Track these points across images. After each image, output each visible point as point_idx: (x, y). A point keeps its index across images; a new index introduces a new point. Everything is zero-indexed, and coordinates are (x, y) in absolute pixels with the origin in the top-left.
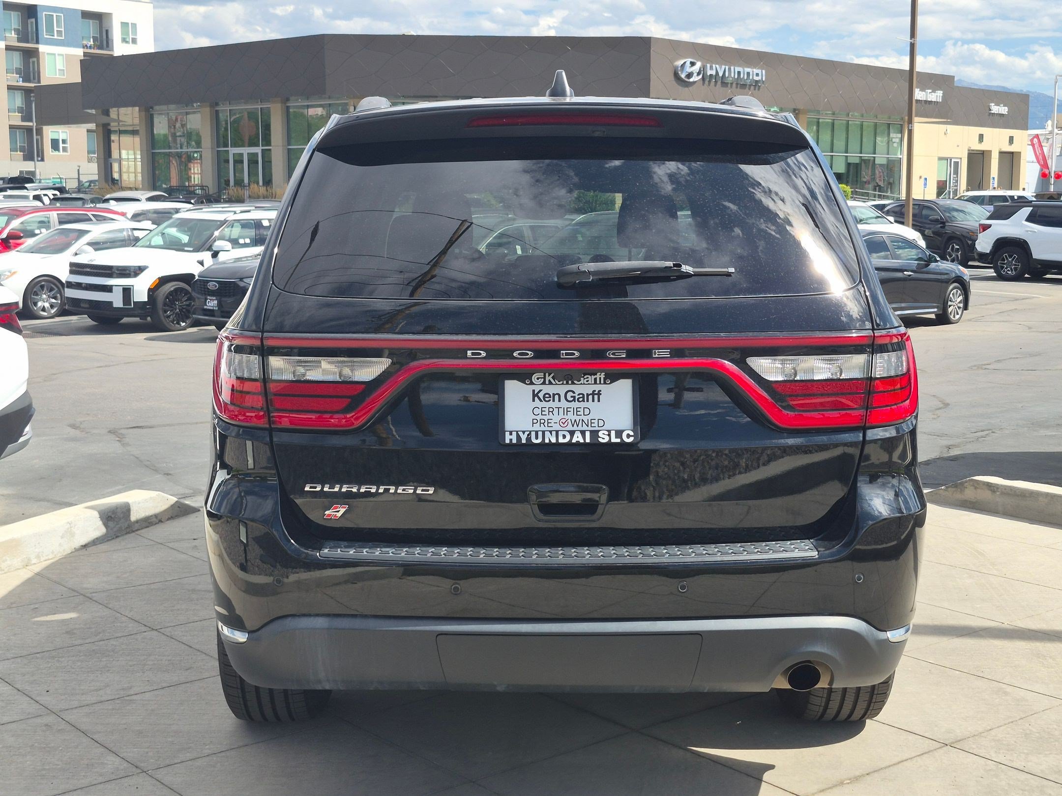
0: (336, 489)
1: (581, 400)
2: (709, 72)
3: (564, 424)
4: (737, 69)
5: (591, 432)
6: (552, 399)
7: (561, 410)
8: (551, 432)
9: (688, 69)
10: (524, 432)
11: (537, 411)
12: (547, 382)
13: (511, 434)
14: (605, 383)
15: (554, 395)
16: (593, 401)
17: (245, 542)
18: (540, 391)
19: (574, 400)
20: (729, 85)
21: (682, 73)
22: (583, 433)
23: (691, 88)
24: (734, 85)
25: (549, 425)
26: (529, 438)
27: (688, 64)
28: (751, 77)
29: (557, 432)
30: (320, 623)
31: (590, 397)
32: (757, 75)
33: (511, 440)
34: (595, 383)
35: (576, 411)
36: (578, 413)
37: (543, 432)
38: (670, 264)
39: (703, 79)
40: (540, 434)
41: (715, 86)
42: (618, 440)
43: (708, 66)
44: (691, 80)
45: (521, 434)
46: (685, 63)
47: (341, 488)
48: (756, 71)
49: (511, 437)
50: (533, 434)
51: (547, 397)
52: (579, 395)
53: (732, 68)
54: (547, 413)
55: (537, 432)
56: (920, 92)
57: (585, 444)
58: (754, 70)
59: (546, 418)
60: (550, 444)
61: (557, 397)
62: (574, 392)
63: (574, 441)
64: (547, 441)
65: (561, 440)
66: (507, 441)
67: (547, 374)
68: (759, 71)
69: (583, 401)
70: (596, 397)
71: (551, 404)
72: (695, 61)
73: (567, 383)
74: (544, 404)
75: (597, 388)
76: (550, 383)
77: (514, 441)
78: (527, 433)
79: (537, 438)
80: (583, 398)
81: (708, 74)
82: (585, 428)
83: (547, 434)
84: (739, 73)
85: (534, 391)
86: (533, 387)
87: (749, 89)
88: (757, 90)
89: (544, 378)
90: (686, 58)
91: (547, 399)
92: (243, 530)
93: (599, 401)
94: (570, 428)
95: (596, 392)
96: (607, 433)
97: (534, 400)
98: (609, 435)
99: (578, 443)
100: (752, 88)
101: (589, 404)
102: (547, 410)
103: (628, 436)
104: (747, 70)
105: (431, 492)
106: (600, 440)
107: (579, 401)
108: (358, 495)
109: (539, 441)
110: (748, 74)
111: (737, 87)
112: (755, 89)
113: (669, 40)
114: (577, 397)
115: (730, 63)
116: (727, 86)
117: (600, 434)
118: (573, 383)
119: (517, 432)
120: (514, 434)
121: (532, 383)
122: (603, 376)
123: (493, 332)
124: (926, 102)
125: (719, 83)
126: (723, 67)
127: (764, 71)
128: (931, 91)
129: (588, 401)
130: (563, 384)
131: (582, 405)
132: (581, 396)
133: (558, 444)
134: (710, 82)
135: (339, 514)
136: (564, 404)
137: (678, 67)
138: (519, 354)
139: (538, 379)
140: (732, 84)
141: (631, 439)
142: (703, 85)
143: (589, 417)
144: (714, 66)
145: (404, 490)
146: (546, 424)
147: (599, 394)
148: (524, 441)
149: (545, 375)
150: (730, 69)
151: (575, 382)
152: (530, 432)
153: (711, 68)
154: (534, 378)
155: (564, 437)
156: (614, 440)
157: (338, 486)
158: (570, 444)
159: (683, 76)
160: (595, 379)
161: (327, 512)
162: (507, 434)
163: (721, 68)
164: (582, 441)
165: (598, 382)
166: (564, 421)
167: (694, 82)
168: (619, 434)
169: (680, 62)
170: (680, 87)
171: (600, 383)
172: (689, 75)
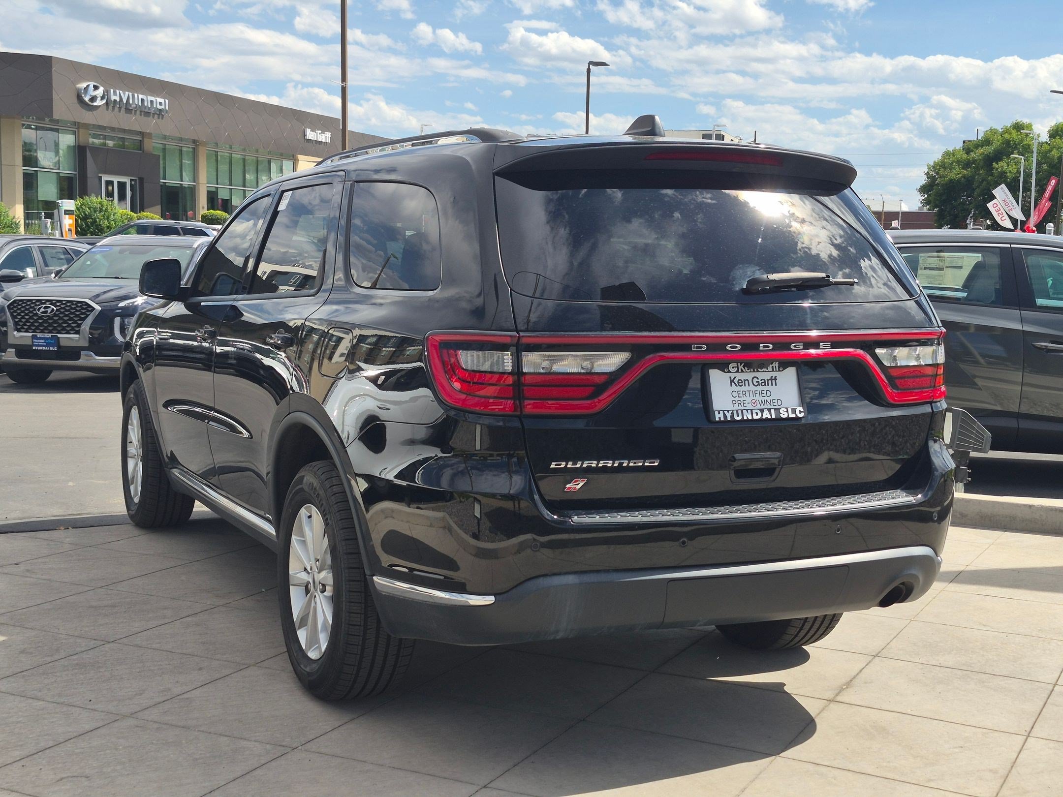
0: (578, 466)
1: (763, 384)
2: (113, 98)
3: (754, 404)
4: (141, 96)
5: (775, 409)
6: (743, 384)
7: (751, 393)
8: (747, 410)
9: (92, 92)
10: (728, 411)
11: (735, 394)
12: (740, 371)
13: (719, 413)
14: (779, 371)
15: (745, 380)
16: (772, 385)
17: (479, 516)
18: (735, 377)
19: (759, 385)
20: (133, 112)
21: (85, 96)
22: (769, 410)
23: (94, 112)
24: (138, 113)
25: (745, 405)
26: (732, 416)
27: (91, 88)
28: (155, 106)
29: (751, 410)
30: (571, 579)
31: (770, 382)
32: (161, 104)
33: (720, 418)
34: (773, 371)
35: (762, 392)
36: (763, 395)
37: (742, 411)
38: (824, 275)
39: (107, 103)
40: (740, 412)
41: (120, 111)
42: (794, 416)
43: (112, 91)
44: (95, 104)
45: (726, 412)
46: (88, 86)
47: (582, 464)
48: (160, 100)
49: (719, 416)
50: (735, 412)
51: (741, 383)
52: (761, 380)
53: (136, 95)
54: (741, 395)
55: (737, 411)
56: (312, 132)
57: (772, 419)
58: (158, 99)
59: (741, 399)
60: (748, 420)
61: (746, 382)
62: (758, 379)
63: (764, 417)
64: (745, 418)
65: (755, 417)
66: (717, 419)
67: (739, 364)
68: (162, 100)
69: (765, 385)
70: (774, 381)
71: (743, 388)
72: (99, 85)
73: (754, 371)
74: (739, 388)
75: (774, 374)
76: (742, 371)
77: (722, 419)
78: (731, 412)
79: (738, 416)
80: (764, 383)
81: (113, 100)
82: (769, 407)
83: (745, 412)
84: (143, 100)
85: (730, 377)
86: (729, 374)
87: (153, 117)
88: (161, 119)
89: (738, 367)
90: (89, 81)
91: (740, 384)
92: (477, 507)
93: (776, 385)
94: (759, 407)
95: (773, 378)
96: (786, 410)
97: (731, 386)
98: (787, 411)
99: (767, 419)
100: (156, 116)
101: (769, 388)
102: (741, 393)
103: (800, 412)
104: (150, 98)
105: (656, 464)
106: (782, 416)
107: (762, 385)
108: (598, 470)
109: (739, 418)
110: (152, 102)
111: (141, 115)
112: (159, 118)
113: (71, 61)
114: (760, 382)
115: (134, 90)
116: (131, 113)
117: (781, 411)
118: (758, 371)
119: (723, 411)
120: (721, 412)
121: (729, 372)
122: (777, 365)
123: (710, 329)
124: (316, 142)
125: (123, 109)
126: (127, 93)
127: (167, 101)
128: (320, 132)
129: (768, 385)
130: (751, 372)
131: (765, 388)
132: (763, 381)
133: (753, 420)
134: (114, 107)
135: (578, 487)
136: (752, 388)
137: (81, 90)
138: (731, 347)
139: (733, 368)
140: (136, 111)
141: (802, 415)
142: (107, 110)
143: (771, 398)
144: (118, 91)
145: (635, 463)
146: (742, 404)
147: (775, 379)
148: (729, 419)
149: (738, 365)
150: (133, 96)
151: (759, 370)
152: (733, 411)
153: (115, 94)
154: (731, 366)
155: (757, 414)
156: (792, 416)
157: (580, 463)
158: (761, 420)
159: (87, 99)
160: (773, 367)
161: (568, 486)
162: (716, 413)
163: (124, 94)
164: (769, 417)
165: (775, 370)
166: (754, 401)
167: (98, 107)
168: (794, 411)
169: (84, 85)
170: (84, 111)
171: (776, 371)
172: (93, 99)
